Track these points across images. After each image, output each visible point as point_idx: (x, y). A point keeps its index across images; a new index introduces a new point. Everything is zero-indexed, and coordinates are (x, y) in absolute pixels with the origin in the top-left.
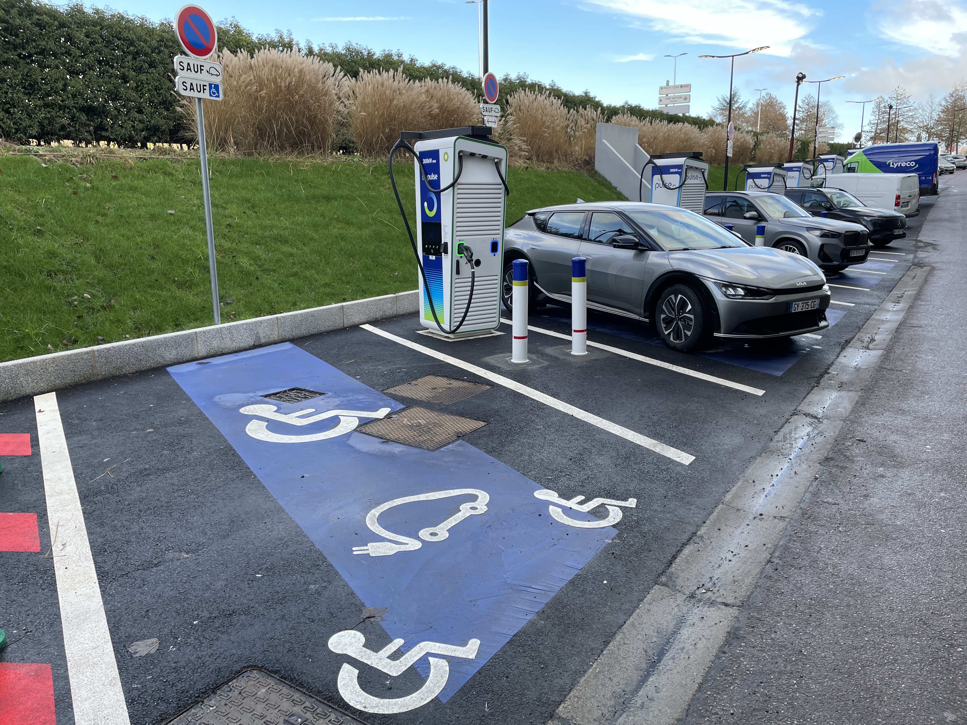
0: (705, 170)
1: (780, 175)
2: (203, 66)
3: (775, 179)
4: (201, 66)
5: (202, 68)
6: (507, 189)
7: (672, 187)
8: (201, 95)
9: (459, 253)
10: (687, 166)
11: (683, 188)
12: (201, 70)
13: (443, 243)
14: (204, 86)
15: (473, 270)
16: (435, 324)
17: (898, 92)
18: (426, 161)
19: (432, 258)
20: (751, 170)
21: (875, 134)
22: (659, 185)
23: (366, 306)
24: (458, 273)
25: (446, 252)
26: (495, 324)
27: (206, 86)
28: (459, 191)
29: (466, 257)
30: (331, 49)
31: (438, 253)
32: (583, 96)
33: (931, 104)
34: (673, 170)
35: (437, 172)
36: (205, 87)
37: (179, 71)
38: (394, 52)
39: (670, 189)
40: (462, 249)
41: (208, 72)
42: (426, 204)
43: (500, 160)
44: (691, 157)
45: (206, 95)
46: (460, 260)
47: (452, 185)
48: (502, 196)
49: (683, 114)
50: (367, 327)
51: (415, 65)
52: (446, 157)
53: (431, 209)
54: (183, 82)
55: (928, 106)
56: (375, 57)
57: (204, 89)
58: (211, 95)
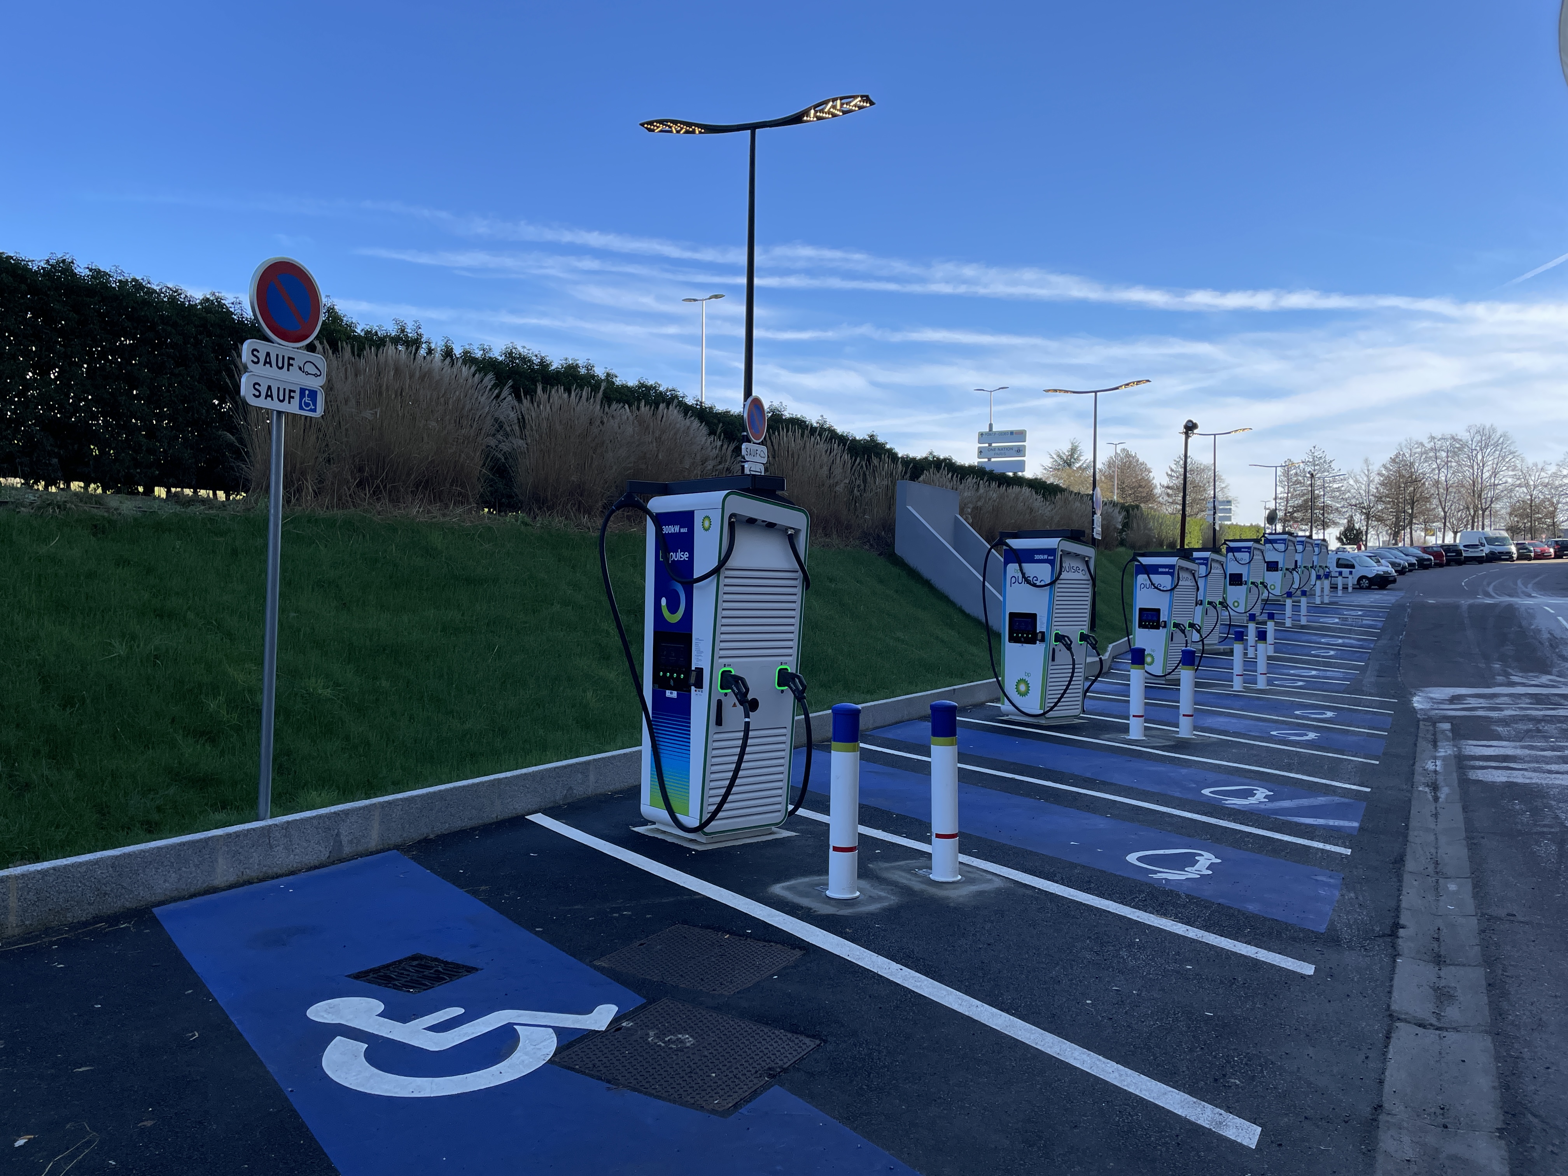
0: (1090, 558)
1: (1187, 569)
2: (293, 359)
3: (1181, 576)
4: (289, 358)
5: (291, 362)
6: (806, 579)
7: (1038, 583)
8: (284, 407)
9: (722, 688)
10: (1061, 551)
11: (1057, 586)
12: (289, 365)
13: (693, 668)
14: (290, 391)
15: (747, 720)
16: (664, 814)
17: (1315, 454)
18: (668, 529)
19: (671, 694)
20: (1145, 561)
21: (1285, 514)
22: (1017, 580)
23: (539, 779)
24: (719, 722)
25: (699, 685)
26: (778, 817)
27: (294, 392)
28: (728, 581)
29: (736, 695)
30: (482, 352)
31: (684, 688)
32: (867, 440)
33: (1367, 473)
34: (1041, 557)
35: (689, 548)
36: (292, 394)
37: (251, 366)
38: (581, 363)
39: (1035, 585)
40: (729, 681)
41: (300, 368)
42: (664, 601)
43: (797, 531)
44: (1068, 538)
45: (293, 407)
46: (723, 699)
47: (716, 571)
48: (798, 590)
49: (1015, 474)
50: (539, 819)
51: (613, 383)
52: (707, 524)
53: (673, 609)
54: (255, 384)
55: (1363, 475)
56: (553, 368)
57: (291, 397)
58: (301, 408)
